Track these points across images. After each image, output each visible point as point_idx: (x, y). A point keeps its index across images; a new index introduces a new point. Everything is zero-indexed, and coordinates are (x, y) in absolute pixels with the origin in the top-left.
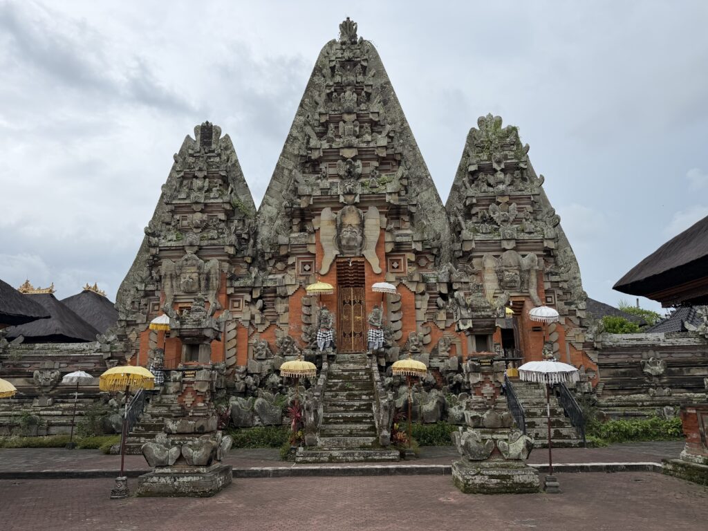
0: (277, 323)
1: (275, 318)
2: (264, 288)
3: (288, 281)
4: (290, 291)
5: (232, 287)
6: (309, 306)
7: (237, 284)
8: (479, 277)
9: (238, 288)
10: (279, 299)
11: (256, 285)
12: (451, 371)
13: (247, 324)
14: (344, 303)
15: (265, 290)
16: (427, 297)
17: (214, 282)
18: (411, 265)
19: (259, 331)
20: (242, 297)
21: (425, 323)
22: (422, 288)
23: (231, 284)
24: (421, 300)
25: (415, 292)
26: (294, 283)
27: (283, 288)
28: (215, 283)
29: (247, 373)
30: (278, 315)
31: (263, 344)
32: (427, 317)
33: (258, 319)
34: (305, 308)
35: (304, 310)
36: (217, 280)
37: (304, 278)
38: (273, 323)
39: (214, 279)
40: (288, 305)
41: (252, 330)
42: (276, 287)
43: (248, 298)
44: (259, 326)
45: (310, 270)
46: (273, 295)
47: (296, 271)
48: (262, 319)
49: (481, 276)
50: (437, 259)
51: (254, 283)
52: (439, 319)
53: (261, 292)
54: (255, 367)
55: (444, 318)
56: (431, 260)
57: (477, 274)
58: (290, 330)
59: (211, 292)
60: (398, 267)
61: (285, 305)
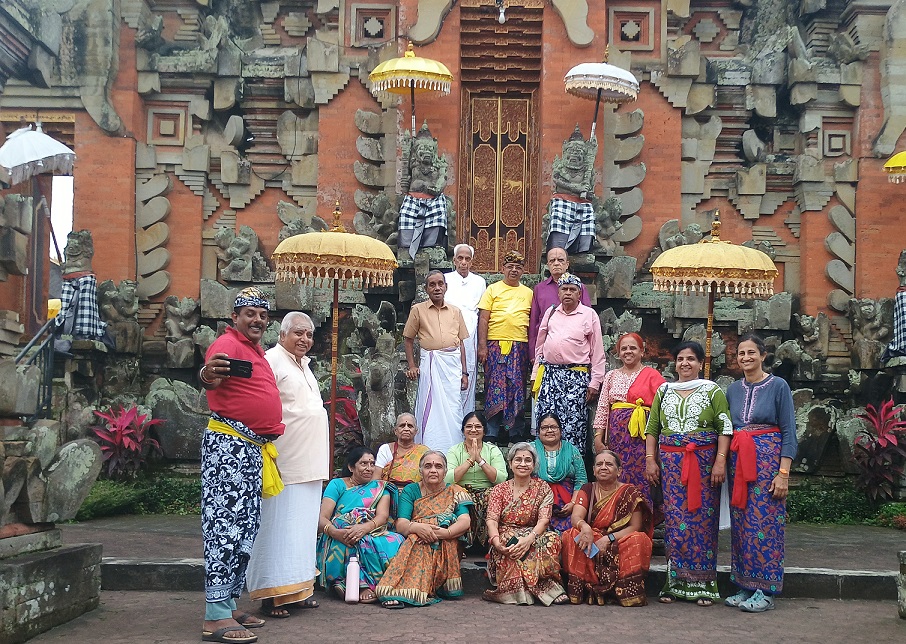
0: (285, 185)
1: (279, 170)
2: (248, 80)
3: (315, 61)
4: (323, 91)
5: (152, 71)
6: (378, 136)
7: (166, 64)
8: (871, 71)
9: (172, 75)
10: (290, 116)
11: (224, 71)
12: (771, 332)
13: (197, 183)
14: (477, 140)
15: (250, 89)
16: (716, 126)
17: (99, 49)
18: (675, 32)
19: (232, 205)
20: (185, 105)
21: (704, 201)
22: (704, 98)
23: (151, 63)
24: (698, 137)
25: (683, 110)
26: (333, 67)
27: (303, 83)
28: (101, 51)
29: (199, 316)
30: (288, 164)
31: (245, 241)
32: (712, 183)
33: (229, 171)
34: (366, 140)
35: (364, 146)
36: (106, 42)
37: (363, 57)
38: (273, 185)
39: (99, 42)
40: (316, 135)
41: (212, 202)
42: (280, 80)
43: (200, 107)
44: (231, 189)
45: (380, 35)
46: (272, 105)
47: (340, 34)
48: (242, 170)
49: (877, 67)
50: (747, 22)
51: (218, 61)
52: (744, 190)
53: (237, 93)
54: (221, 301)
55: (761, 186)
56: (732, 23)
57: (865, 62)
58: (322, 205)
59: (90, 80)
60: (636, 38)
61: (309, 134)
